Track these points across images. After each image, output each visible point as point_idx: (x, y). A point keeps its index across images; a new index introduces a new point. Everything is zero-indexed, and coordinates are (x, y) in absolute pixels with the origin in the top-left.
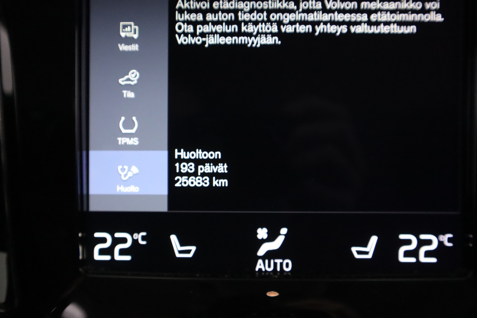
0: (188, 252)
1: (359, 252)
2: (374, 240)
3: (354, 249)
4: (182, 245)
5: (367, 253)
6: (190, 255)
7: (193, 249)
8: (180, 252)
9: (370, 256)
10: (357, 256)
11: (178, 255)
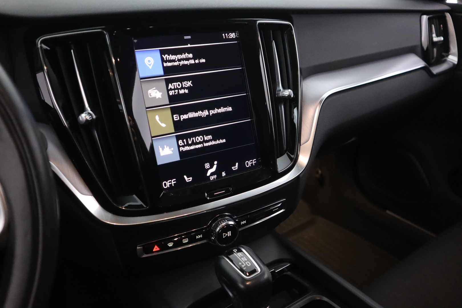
0: (190, 179)
1: (234, 168)
2: (237, 164)
3: (233, 168)
4: (188, 178)
5: (236, 168)
6: (191, 180)
7: (191, 178)
8: (188, 180)
9: (237, 169)
10: (234, 169)
11: (187, 181)
